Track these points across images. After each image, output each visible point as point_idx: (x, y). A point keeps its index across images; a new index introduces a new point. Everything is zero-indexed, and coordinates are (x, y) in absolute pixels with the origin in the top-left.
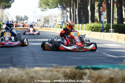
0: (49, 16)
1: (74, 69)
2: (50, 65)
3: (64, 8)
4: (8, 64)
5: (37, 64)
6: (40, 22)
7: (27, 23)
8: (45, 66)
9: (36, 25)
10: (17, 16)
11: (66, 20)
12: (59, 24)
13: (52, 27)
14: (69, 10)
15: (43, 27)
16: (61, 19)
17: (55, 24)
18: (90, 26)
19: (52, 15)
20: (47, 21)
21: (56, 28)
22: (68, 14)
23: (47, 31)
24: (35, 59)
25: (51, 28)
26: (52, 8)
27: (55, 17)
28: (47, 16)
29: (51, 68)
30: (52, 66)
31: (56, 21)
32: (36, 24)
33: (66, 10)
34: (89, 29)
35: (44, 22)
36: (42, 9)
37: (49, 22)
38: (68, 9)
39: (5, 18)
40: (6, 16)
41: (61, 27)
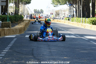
0: (60, 10)
4: (30, 57)
6: (53, 15)
7: (43, 15)
10: (35, 10)
11: (72, 14)
12: (67, 17)
13: (62, 19)
14: (75, 7)
15: (55, 19)
17: (64, 16)
18: (91, 20)
19: (62, 9)
21: (64, 20)
22: (74, 9)
23: (58, 22)
24: (51, 52)
27: (64, 11)
28: (58, 10)
31: (65, 14)
32: (50, 16)
33: (73, 6)
34: (91, 22)
35: (56, 15)
36: (54, 5)
37: (59, 15)
39: (26, 11)
40: (27, 10)
41: (69, 20)
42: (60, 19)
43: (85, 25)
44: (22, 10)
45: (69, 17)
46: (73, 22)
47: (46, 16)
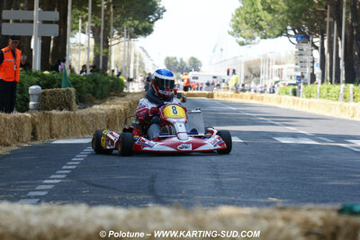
0: (261, 58)
1: (334, 215)
2: (262, 200)
3: (304, 37)
4: (141, 197)
5: (225, 198)
6: (235, 77)
7: (197, 78)
8: (248, 204)
9: (223, 85)
10: (168, 58)
11: (308, 71)
12: (290, 84)
13: (268, 90)
14: (318, 44)
15: (243, 90)
16: (296, 70)
17: (277, 82)
19: (270, 56)
20: (254, 73)
21: (279, 94)
22: (317, 54)
23: (253, 102)
24: (219, 184)
25: (266, 95)
26: (270, 37)
27: (276, 64)
28: (254, 60)
29: (266, 211)
30: (268, 204)
31: (280, 76)
32: (224, 81)
33: (309, 44)
35: (246, 77)
36: (241, 39)
37: (259, 76)
38: (317, 41)
39: (135, 62)
40: (138, 59)
41: (295, 93)
42: (262, 92)
43: (354, 109)
44: (122, 58)
45: (294, 85)
46: (312, 99)
47: (211, 80)
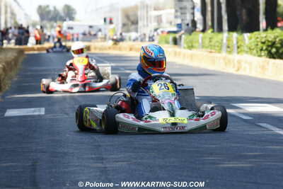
0: (139, 5)
6: (112, 26)
7: (72, 28)
9: (100, 34)
10: (40, 7)
11: (189, 17)
12: (169, 32)
15: (122, 40)
16: (176, 17)
17: (156, 30)
18: (263, 41)
20: (131, 20)
21: (158, 42)
27: (155, 9)
28: (131, 7)
31: (159, 19)
32: (100, 30)
34: (261, 50)
35: (124, 25)
37: (137, 23)
39: (6, 13)
40: (9, 10)
41: (175, 42)
42: (141, 41)
43: (239, 62)
45: (174, 32)
46: (194, 51)
47: (87, 30)
